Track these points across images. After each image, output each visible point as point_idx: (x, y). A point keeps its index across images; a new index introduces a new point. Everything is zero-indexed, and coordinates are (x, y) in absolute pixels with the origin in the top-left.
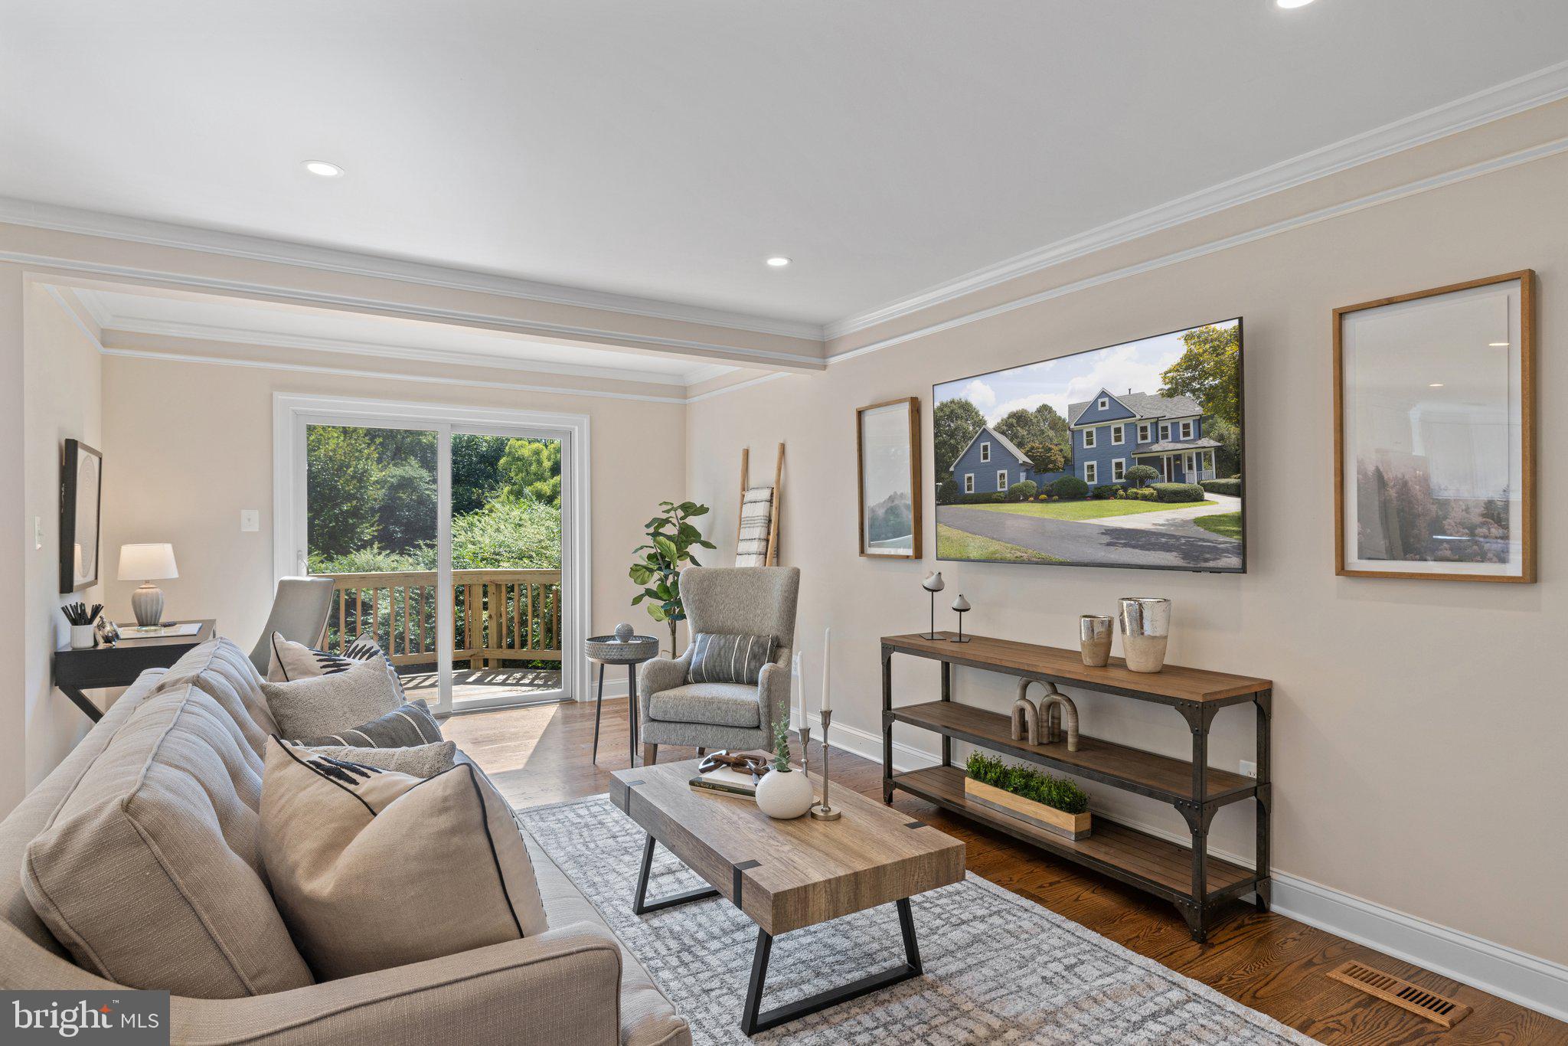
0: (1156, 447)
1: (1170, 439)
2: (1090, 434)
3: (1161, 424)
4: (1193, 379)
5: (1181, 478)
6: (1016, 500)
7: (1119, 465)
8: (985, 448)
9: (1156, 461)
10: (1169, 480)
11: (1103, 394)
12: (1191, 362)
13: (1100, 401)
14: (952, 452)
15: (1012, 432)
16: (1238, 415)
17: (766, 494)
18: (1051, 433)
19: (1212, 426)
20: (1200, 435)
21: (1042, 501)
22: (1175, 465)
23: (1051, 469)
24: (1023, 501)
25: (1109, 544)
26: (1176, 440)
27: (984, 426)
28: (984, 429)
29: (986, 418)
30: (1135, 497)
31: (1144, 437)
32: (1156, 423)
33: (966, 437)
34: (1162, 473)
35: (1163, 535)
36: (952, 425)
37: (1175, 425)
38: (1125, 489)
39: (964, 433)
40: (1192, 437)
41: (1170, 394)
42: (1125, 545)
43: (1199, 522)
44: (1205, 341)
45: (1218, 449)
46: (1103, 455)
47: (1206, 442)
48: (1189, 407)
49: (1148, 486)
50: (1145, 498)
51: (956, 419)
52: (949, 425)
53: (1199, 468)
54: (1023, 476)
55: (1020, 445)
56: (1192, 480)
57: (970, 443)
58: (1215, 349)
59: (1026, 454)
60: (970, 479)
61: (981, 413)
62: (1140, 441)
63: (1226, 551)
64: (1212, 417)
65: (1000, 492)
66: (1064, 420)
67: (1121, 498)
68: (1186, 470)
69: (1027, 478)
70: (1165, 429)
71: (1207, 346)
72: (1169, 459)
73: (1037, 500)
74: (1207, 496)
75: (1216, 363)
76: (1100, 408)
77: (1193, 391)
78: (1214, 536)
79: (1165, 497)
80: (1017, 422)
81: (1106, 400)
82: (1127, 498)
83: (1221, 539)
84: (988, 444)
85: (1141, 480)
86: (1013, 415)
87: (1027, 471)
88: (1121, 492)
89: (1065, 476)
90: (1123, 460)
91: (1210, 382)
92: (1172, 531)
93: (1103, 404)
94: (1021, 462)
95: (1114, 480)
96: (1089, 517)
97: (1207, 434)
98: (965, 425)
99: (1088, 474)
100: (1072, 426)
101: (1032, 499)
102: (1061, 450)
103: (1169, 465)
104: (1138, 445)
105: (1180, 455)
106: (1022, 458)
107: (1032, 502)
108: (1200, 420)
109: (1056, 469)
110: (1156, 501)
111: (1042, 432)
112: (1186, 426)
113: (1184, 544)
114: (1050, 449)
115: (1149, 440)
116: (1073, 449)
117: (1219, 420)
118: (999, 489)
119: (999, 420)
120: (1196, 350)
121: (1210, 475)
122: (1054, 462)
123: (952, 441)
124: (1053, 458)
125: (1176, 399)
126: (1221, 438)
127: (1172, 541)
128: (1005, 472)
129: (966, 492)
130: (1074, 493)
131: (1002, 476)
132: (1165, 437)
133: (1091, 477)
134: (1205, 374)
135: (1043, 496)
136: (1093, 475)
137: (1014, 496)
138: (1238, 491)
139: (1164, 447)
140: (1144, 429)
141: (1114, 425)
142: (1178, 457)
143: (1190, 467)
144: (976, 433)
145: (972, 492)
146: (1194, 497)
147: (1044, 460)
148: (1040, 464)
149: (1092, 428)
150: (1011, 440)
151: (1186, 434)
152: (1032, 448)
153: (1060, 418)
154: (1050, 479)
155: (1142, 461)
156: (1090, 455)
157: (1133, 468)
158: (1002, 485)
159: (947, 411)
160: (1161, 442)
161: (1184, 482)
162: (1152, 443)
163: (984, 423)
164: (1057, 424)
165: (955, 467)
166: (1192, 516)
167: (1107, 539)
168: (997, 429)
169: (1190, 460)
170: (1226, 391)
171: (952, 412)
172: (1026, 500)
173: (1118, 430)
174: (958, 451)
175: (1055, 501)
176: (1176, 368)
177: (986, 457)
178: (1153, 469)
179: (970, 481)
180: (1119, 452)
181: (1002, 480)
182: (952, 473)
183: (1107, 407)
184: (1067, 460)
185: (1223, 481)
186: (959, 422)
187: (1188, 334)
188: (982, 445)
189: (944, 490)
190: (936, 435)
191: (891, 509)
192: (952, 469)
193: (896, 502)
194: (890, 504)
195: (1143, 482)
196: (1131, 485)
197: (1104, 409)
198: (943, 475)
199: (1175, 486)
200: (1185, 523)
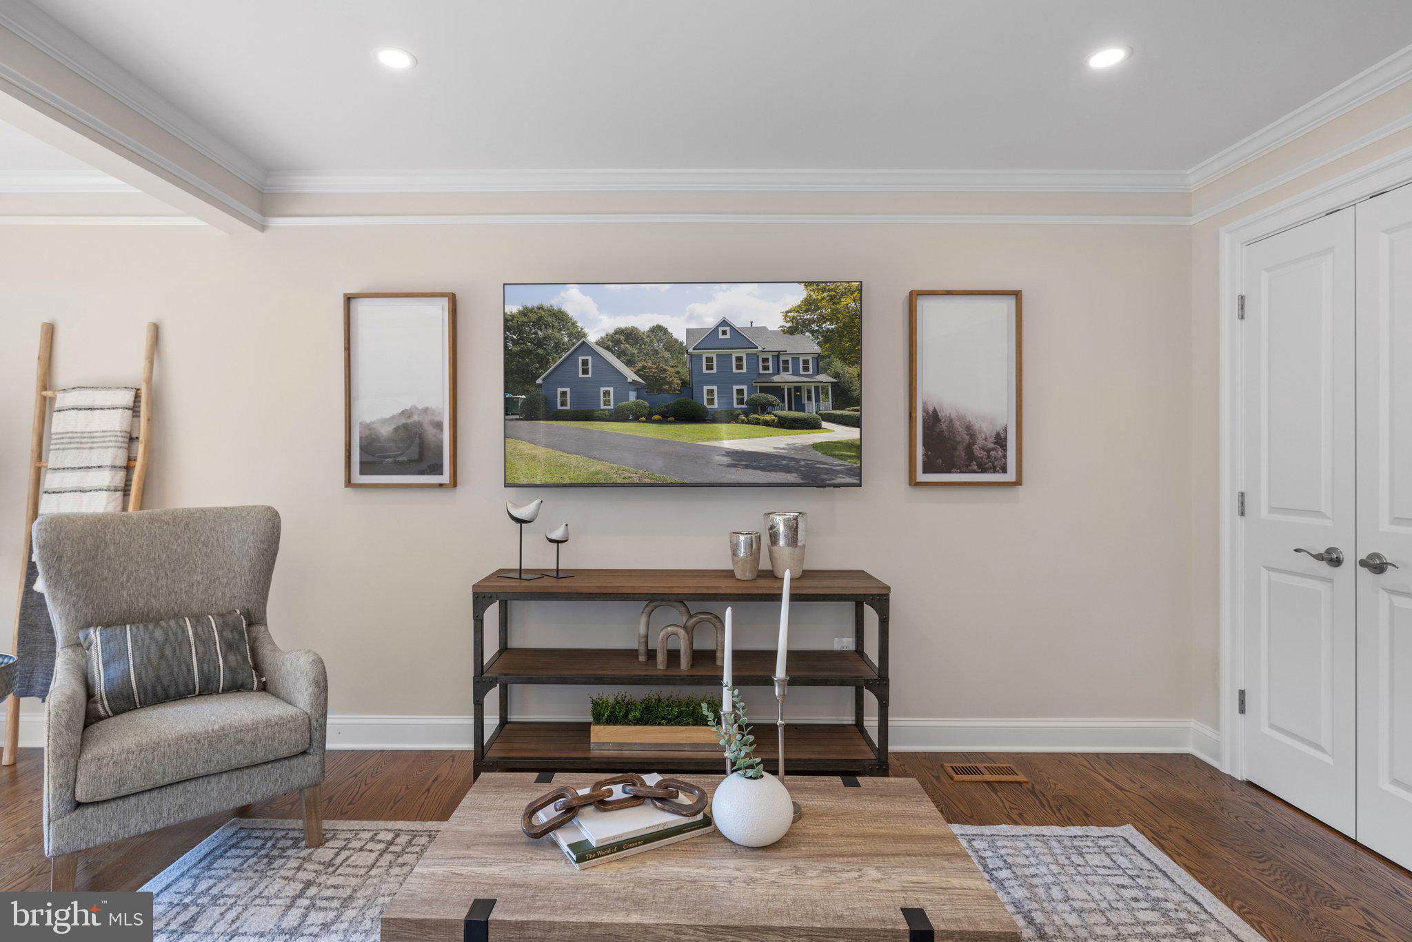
0: (776, 378)
1: (791, 372)
2: (709, 360)
3: (782, 358)
4: (812, 321)
5: (801, 408)
6: (626, 420)
7: (740, 392)
8: (585, 363)
9: (777, 391)
10: (790, 409)
11: (724, 323)
12: (809, 305)
13: (721, 329)
14: (540, 362)
15: (619, 348)
16: (851, 357)
17: (127, 398)
18: (667, 355)
19: (829, 364)
20: (818, 371)
21: (656, 422)
22: (795, 396)
23: (667, 391)
24: (633, 420)
25: (729, 466)
26: (796, 373)
27: (583, 339)
28: (584, 342)
29: (586, 330)
30: (757, 423)
31: (766, 368)
32: (778, 356)
33: (559, 347)
34: (783, 402)
35: (783, 458)
36: (540, 333)
37: (796, 360)
38: (747, 415)
39: (556, 343)
40: (811, 372)
41: (791, 331)
42: (746, 467)
43: (816, 446)
44: (824, 290)
45: (834, 385)
46: (724, 379)
47: (823, 378)
48: (808, 345)
49: (770, 413)
50: (766, 424)
51: (546, 328)
52: (536, 333)
53: (817, 400)
54: (632, 396)
55: (629, 363)
56: (811, 409)
57: (565, 355)
58: (832, 298)
59: (637, 373)
60: (564, 394)
61: (579, 324)
62: (761, 371)
63: (841, 472)
64: (829, 356)
65: (604, 410)
66: (681, 343)
67: (743, 422)
68: (805, 401)
69: (638, 397)
70: (786, 362)
71: (825, 294)
72: (789, 390)
73: (649, 420)
74: (824, 424)
75: (833, 310)
76: (721, 336)
77: (813, 332)
78: (830, 460)
79: (783, 423)
80: (623, 341)
81: (728, 329)
82: (749, 422)
83: (837, 462)
84: (590, 358)
85: (764, 407)
86: (620, 332)
87: (637, 390)
88: (743, 417)
89: (683, 398)
90: (745, 387)
91: (827, 326)
92: (792, 454)
93: (724, 333)
94: (630, 380)
95: (735, 406)
96: (709, 439)
97: (825, 371)
98: (557, 335)
99: (707, 396)
100: (691, 350)
101: (643, 419)
102: (678, 373)
103: (789, 395)
104: (760, 375)
105: (800, 387)
106: (631, 375)
107: (644, 422)
108: (818, 358)
109: (672, 391)
110: (777, 427)
111: (656, 352)
112: (806, 362)
113: (803, 466)
114: (665, 371)
115: (771, 371)
116: (691, 373)
117: (835, 360)
118: (602, 407)
119: (603, 335)
120: (814, 296)
121: (827, 406)
122: (670, 383)
123: (540, 351)
124: (668, 379)
125: (797, 336)
126: (836, 375)
127: (792, 464)
128: (611, 389)
129: (559, 407)
131: (607, 393)
132: (786, 369)
133: (711, 401)
134: (823, 319)
135: (657, 417)
136: (713, 400)
137: (619, 416)
138: (855, 422)
139: (785, 378)
140: (765, 360)
141: (736, 353)
142: (798, 389)
143: (809, 399)
144: (574, 344)
145: (568, 407)
146: (811, 425)
147: (657, 380)
148: (652, 383)
149: (742, 353)
150: (619, 357)
151: (806, 369)
152: (644, 367)
153: (676, 341)
154: (664, 401)
155: (763, 390)
156: (710, 380)
157: (754, 396)
158: (607, 403)
159: (533, 317)
160: (782, 374)
161: (804, 412)
162: (773, 374)
163: (584, 335)
164: (673, 346)
165: (544, 380)
166: (811, 442)
167: (726, 460)
168: (601, 343)
169: (809, 392)
170: (841, 336)
171: (540, 319)
172: (636, 419)
173: (739, 360)
174: (548, 362)
175: (670, 422)
176: (797, 310)
177: (585, 371)
178: (774, 398)
179: (564, 396)
180: (739, 379)
181: (607, 398)
182: (540, 385)
183: (728, 336)
184: (684, 383)
185: (838, 412)
186: (550, 331)
187: (808, 284)
188: (581, 358)
189: (523, 404)
190: (515, 342)
191: (405, 427)
192: (539, 381)
193: (416, 418)
194: (403, 421)
195: (764, 409)
196: (753, 411)
197: (725, 337)
198: (526, 386)
199: (795, 414)
200: (804, 448)
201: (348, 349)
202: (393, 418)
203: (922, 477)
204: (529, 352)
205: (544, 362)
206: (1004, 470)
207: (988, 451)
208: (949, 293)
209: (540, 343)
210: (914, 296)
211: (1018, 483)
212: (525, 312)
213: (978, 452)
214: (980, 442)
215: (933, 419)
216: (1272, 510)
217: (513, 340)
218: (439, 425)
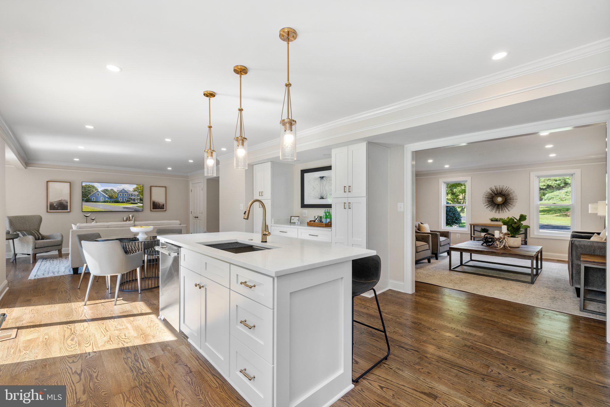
2: (121, 194)
7: (126, 199)
8: (98, 194)
11: (123, 189)
12: (137, 188)
16: (143, 195)
18: (113, 193)
25: (124, 209)
30: (128, 203)
32: (132, 194)
33: (93, 191)
35: (132, 208)
37: (134, 195)
41: (134, 191)
42: (126, 209)
43: (137, 206)
45: (140, 198)
46: (123, 197)
47: (138, 197)
48: (136, 193)
50: (130, 203)
53: (137, 200)
54: (107, 199)
55: (106, 194)
56: (136, 202)
57: (94, 193)
58: (140, 187)
61: (97, 188)
63: (140, 210)
65: (102, 201)
67: (126, 203)
72: (133, 199)
73: (110, 202)
77: (137, 191)
79: (132, 203)
80: (105, 191)
83: (140, 208)
86: (105, 189)
89: (116, 200)
95: (125, 201)
96: (120, 205)
98: (93, 189)
99: (120, 199)
100: (117, 193)
104: (129, 197)
105: (135, 199)
106: (107, 196)
108: (138, 195)
109: (114, 198)
111: (111, 193)
112: (136, 195)
113: (135, 209)
114: (113, 196)
117: (140, 195)
121: (139, 201)
130: (118, 202)
134: (139, 190)
137: (104, 202)
138: (142, 203)
139: (133, 197)
140: (130, 195)
144: (96, 191)
146: (137, 204)
148: (111, 197)
150: (104, 193)
152: (109, 195)
154: (113, 200)
155: (129, 199)
156: (121, 197)
159: (88, 186)
162: (131, 197)
163: (98, 190)
164: (114, 192)
165: (90, 196)
168: (101, 191)
170: (141, 192)
172: (107, 202)
173: (126, 194)
175: (114, 203)
176: (135, 188)
177: (98, 195)
178: (131, 200)
179: (94, 199)
180: (125, 197)
181: (102, 199)
184: (116, 197)
186: (91, 189)
187: (137, 185)
189: (85, 200)
191: (60, 203)
192: (88, 196)
193: (62, 201)
194: (59, 202)
195: (129, 201)
196: (128, 201)
197: (123, 192)
198: (86, 197)
199: (134, 202)
200: (135, 206)
201: (47, 190)
202: (57, 201)
203: (152, 210)
204: (87, 192)
205: (90, 193)
206: (164, 209)
207: (162, 206)
208: (156, 186)
209: (89, 191)
210: (151, 187)
211: (166, 211)
212: (86, 186)
213: (160, 207)
214: (160, 205)
215: (154, 203)
216: (199, 213)
217: (83, 190)
218: (67, 202)
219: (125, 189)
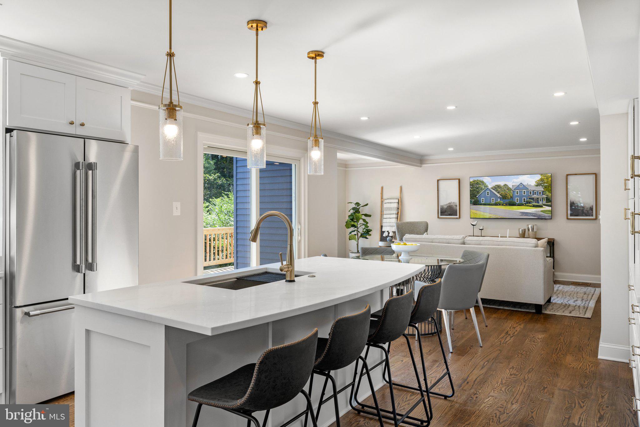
0: (533, 196)
2: (517, 192)
3: (534, 192)
4: (542, 183)
7: (524, 199)
8: (488, 192)
9: (533, 199)
10: (536, 203)
11: (521, 184)
12: (542, 180)
13: (520, 185)
16: (551, 191)
18: (507, 191)
21: (504, 206)
25: (521, 215)
26: (538, 195)
28: (488, 188)
29: (488, 185)
30: (528, 206)
31: (530, 194)
33: (482, 189)
34: (534, 201)
35: (534, 213)
37: (538, 192)
38: (525, 204)
40: (541, 195)
41: (537, 186)
42: (525, 215)
43: (541, 211)
44: (545, 176)
45: (546, 197)
46: (521, 197)
47: (544, 196)
48: (541, 189)
50: (530, 206)
53: (542, 201)
54: (499, 200)
55: (498, 193)
56: (541, 203)
57: (483, 191)
58: (547, 178)
59: (500, 195)
61: (487, 184)
62: (529, 194)
64: (545, 191)
67: (525, 206)
68: (539, 201)
72: (536, 199)
73: (503, 205)
74: (544, 206)
75: (547, 181)
76: (520, 187)
77: (542, 186)
78: (544, 214)
79: (534, 206)
80: (497, 188)
81: (522, 185)
82: (526, 206)
83: (546, 214)
84: (489, 191)
86: (496, 186)
87: (500, 198)
88: (525, 205)
89: (511, 200)
91: (545, 184)
92: (536, 213)
93: (521, 186)
95: (523, 202)
96: (516, 209)
97: (544, 194)
98: (482, 186)
99: (516, 200)
100: (513, 190)
102: (510, 195)
103: (536, 200)
106: (499, 195)
108: (543, 192)
109: (508, 199)
110: (532, 207)
111: (505, 190)
112: (540, 192)
113: (538, 215)
114: (507, 194)
116: (513, 195)
117: (547, 192)
118: (492, 202)
120: (543, 178)
121: (544, 202)
122: (508, 197)
123: (477, 190)
125: (539, 187)
126: (547, 195)
127: (536, 215)
128: (494, 198)
129: (482, 202)
130: (512, 204)
132: (535, 194)
133: (517, 201)
134: (545, 183)
137: (496, 204)
138: (550, 206)
139: (535, 196)
140: (530, 192)
141: (523, 190)
142: (538, 199)
143: (540, 201)
144: (485, 188)
145: (484, 202)
146: (541, 206)
147: (505, 197)
148: (504, 197)
150: (496, 191)
152: (502, 194)
153: (510, 188)
154: (507, 201)
155: (530, 199)
156: (517, 196)
157: (527, 200)
159: (476, 182)
161: (539, 203)
162: (532, 195)
163: (488, 186)
164: (509, 189)
167: (521, 214)
168: (492, 188)
169: (540, 199)
170: (549, 187)
171: (477, 183)
172: (500, 205)
173: (524, 192)
175: (508, 206)
176: (539, 181)
177: (488, 194)
178: (532, 200)
179: (483, 200)
180: (524, 196)
181: (493, 200)
182: (477, 198)
183: (522, 186)
184: (511, 197)
185: (547, 204)
186: (480, 185)
187: (541, 175)
188: (487, 192)
189: (473, 201)
190: (472, 188)
192: (477, 197)
193: (451, 204)
194: (449, 205)
195: (530, 203)
196: (527, 203)
197: (521, 187)
198: (474, 198)
199: (537, 204)
200: (538, 211)
201: (438, 190)
202: (447, 204)
203: (570, 217)
204: (475, 190)
205: (478, 192)
206: (592, 216)
207: (588, 211)
208: (576, 174)
209: (477, 188)
210: (567, 175)
211: (596, 219)
212: (474, 181)
213: (585, 212)
214: (585, 209)
215: (572, 204)
217: (471, 187)
218: (456, 206)
219: (524, 184)
